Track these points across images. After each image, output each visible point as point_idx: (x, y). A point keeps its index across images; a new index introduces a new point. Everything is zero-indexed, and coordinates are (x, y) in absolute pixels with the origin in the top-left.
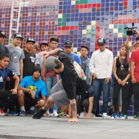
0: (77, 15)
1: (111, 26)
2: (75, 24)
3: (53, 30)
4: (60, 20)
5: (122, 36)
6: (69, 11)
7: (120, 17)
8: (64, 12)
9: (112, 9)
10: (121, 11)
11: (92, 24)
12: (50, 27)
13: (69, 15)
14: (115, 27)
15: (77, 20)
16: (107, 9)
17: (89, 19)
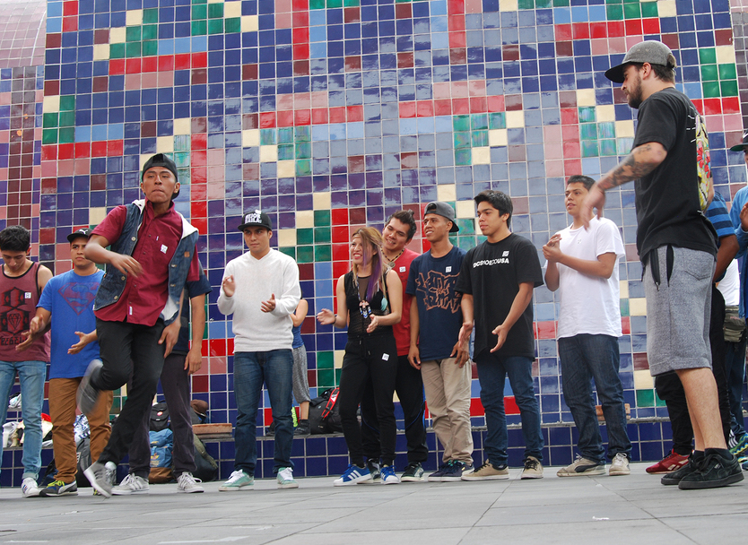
0: (117, 99)
1: (251, 137)
2: (112, 132)
3: (28, 160)
4: (50, 119)
5: (293, 174)
6: (85, 86)
7: (282, 103)
8: (67, 88)
9: (250, 72)
10: (284, 80)
11: (175, 131)
12: (15, 149)
13: (85, 101)
14: (266, 140)
15: (116, 117)
16: (232, 74)
17: (166, 114)
